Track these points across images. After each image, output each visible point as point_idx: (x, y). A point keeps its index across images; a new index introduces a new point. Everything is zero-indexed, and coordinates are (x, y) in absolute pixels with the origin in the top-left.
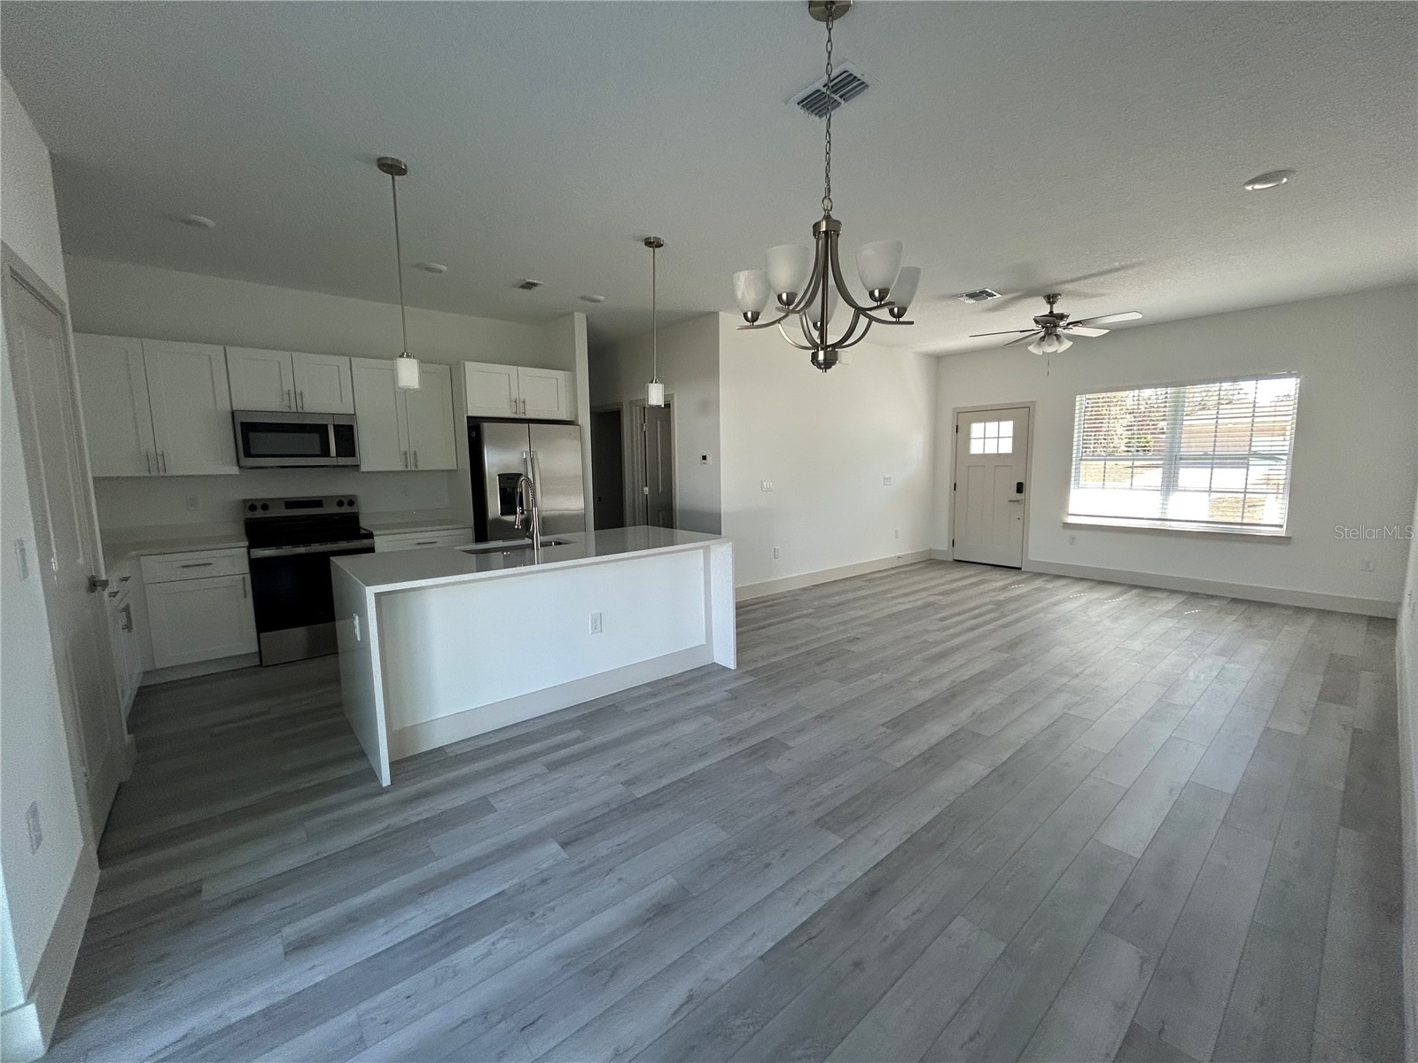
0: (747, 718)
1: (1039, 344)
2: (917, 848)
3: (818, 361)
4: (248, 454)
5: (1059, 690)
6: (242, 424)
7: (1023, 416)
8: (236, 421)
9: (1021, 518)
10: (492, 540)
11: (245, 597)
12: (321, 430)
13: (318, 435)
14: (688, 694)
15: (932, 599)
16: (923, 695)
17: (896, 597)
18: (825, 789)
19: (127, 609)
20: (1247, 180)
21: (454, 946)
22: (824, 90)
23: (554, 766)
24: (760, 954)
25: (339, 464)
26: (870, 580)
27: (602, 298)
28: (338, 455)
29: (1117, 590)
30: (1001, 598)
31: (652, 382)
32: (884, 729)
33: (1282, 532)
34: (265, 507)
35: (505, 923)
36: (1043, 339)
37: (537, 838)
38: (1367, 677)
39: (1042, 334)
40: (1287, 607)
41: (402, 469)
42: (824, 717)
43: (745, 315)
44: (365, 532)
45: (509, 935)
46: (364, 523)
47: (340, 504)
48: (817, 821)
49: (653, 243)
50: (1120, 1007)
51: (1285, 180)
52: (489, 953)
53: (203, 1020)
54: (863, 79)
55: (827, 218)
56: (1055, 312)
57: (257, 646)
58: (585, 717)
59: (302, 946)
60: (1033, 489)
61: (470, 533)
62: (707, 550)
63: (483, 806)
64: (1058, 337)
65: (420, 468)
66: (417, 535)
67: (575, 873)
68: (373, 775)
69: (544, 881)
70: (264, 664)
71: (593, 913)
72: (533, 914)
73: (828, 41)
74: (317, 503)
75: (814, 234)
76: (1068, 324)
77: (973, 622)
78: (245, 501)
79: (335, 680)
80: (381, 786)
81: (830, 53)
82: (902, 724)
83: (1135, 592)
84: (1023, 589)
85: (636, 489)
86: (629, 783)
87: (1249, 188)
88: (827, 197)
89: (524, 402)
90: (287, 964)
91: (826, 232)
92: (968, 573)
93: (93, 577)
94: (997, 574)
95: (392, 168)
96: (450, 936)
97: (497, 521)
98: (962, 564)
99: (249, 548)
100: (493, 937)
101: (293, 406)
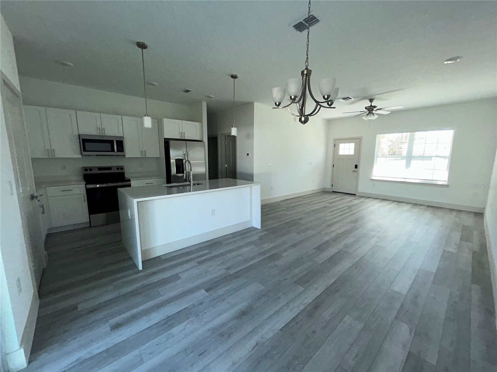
0: (267, 246)
1: (366, 116)
2: (330, 291)
3: (301, 121)
4: (85, 150)
5: (373, 237)
6: (83, 139)
7: (358, 141)
8: (80, 138)
9: (357, 177)
10: (173, 183)
11: (85, 202)
12: (111, 142)
13: (110, 144)
14: (245, 237)
15: (326, 205)
16: (327, 238)
17: (314, 204)
18: (297, 271)
19: (42, 206)
20: (445, 60)
21: (171, 326)
22: (304, 22)
23: (200, 263)
24: (280, 329)
25: (118, 155)
26: (304, 198)
27: (213, 96)
28: (118, 151)
29: (389, 202)
30: (350, 205)
31: (233, 127)
32: (315, 250)
33: (446, 183)
34: (91, 170)
35: (189, 318)
36: (368, 114)
37: (197, 288)
38: (475, 233)
39: (368, 113)
40: (447, 209)
41: (140, 157)
42: (294, 246)
43: (276, 104)
44: (127, 179)
45: (191, 323)
46: (127, 176)
47: (118, 169)
48: (295, 282)
49: (234, 77)
50: (404, 346)
51: (459, 60)
52: (184, 329)
53: (83, 354)
54: (318, 19)
55: (307, 69)
56: (372, 105)
57: (89, 219)
58: (209, 245)
59: (116, 327)
60: (361, 167)
61: (165, 180)
62: (251, 187)
63: (176, 277)
64: (373, 114)
65: (147, 157)
66: (146, 180)
67: (212, 300)
68: (135, 266)
69: (201, 304)
70: (92, 226)
71: (220, 315)
72: (198, 315)
73: (309, 4)
74: (109, 168)
75: (302, 75)
76: (377, 110)
77: (341, 213)
78: (83, 167)
79: (119, 231)
80: (139, 269)
81: (310, 8)
82: (321, 248)
83: (395, 203)
84: (357, 201)
85: (223, 165)
86: (228, 269)
87: (446, 63)
88: (307, 61)
89: (184, 133)
90: (112, 333)
91: (306, 74)
92: (338, 196)
93: (32, 194)
94: (347, 196)
95: (142, 46)
96: (169, 323)
97: (175, 176)
98: (336, 193)
99: (86, 185)
100: (185, 323)
101: (101, 133)
